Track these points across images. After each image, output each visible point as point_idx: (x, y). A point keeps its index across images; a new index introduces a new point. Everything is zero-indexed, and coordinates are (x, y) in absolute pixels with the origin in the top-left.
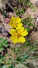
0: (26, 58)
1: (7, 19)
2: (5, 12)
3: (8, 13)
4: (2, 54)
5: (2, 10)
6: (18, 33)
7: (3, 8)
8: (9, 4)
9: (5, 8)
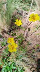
0: (21, 57)
1: (10, 36)
2: (9, 32)
3: (10, 33)
4: (8, 56)
5: (7, 32)
6: (13, 46)
7: (7, 31)
8: (10, 29)
9: (8, 31)
